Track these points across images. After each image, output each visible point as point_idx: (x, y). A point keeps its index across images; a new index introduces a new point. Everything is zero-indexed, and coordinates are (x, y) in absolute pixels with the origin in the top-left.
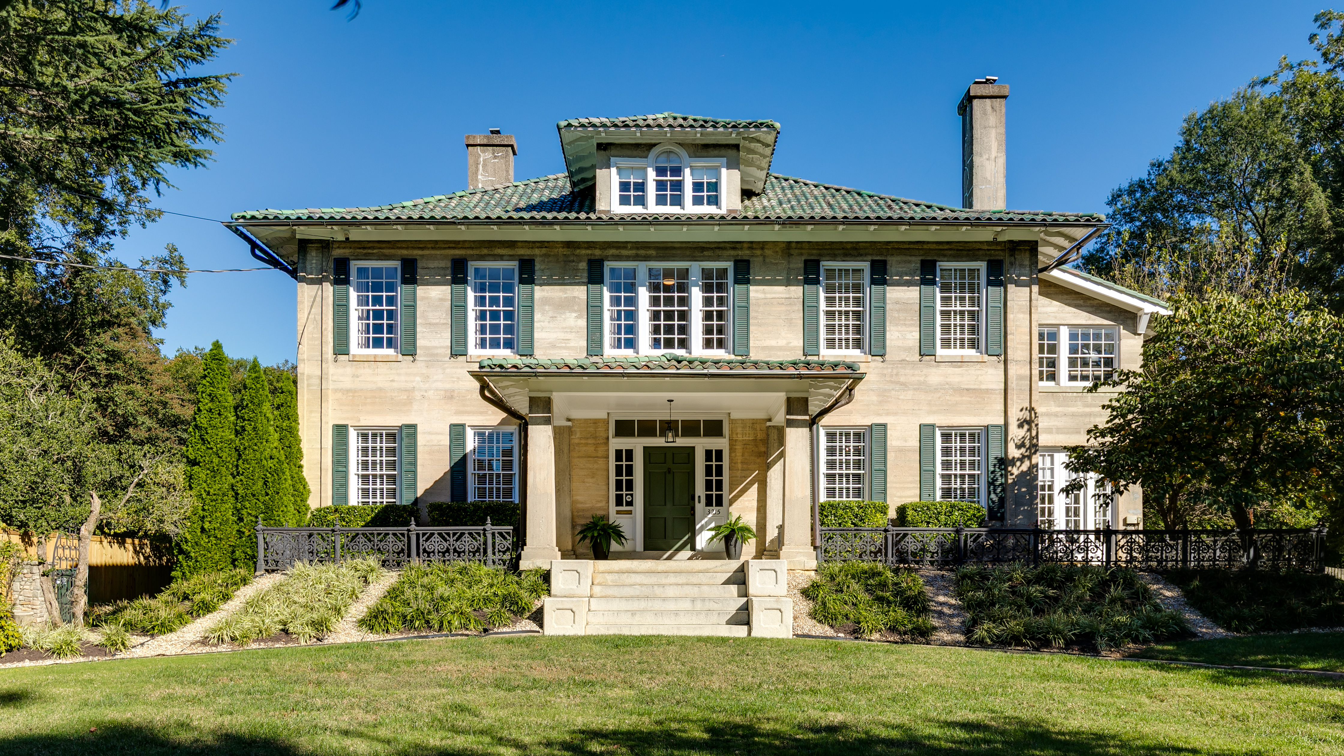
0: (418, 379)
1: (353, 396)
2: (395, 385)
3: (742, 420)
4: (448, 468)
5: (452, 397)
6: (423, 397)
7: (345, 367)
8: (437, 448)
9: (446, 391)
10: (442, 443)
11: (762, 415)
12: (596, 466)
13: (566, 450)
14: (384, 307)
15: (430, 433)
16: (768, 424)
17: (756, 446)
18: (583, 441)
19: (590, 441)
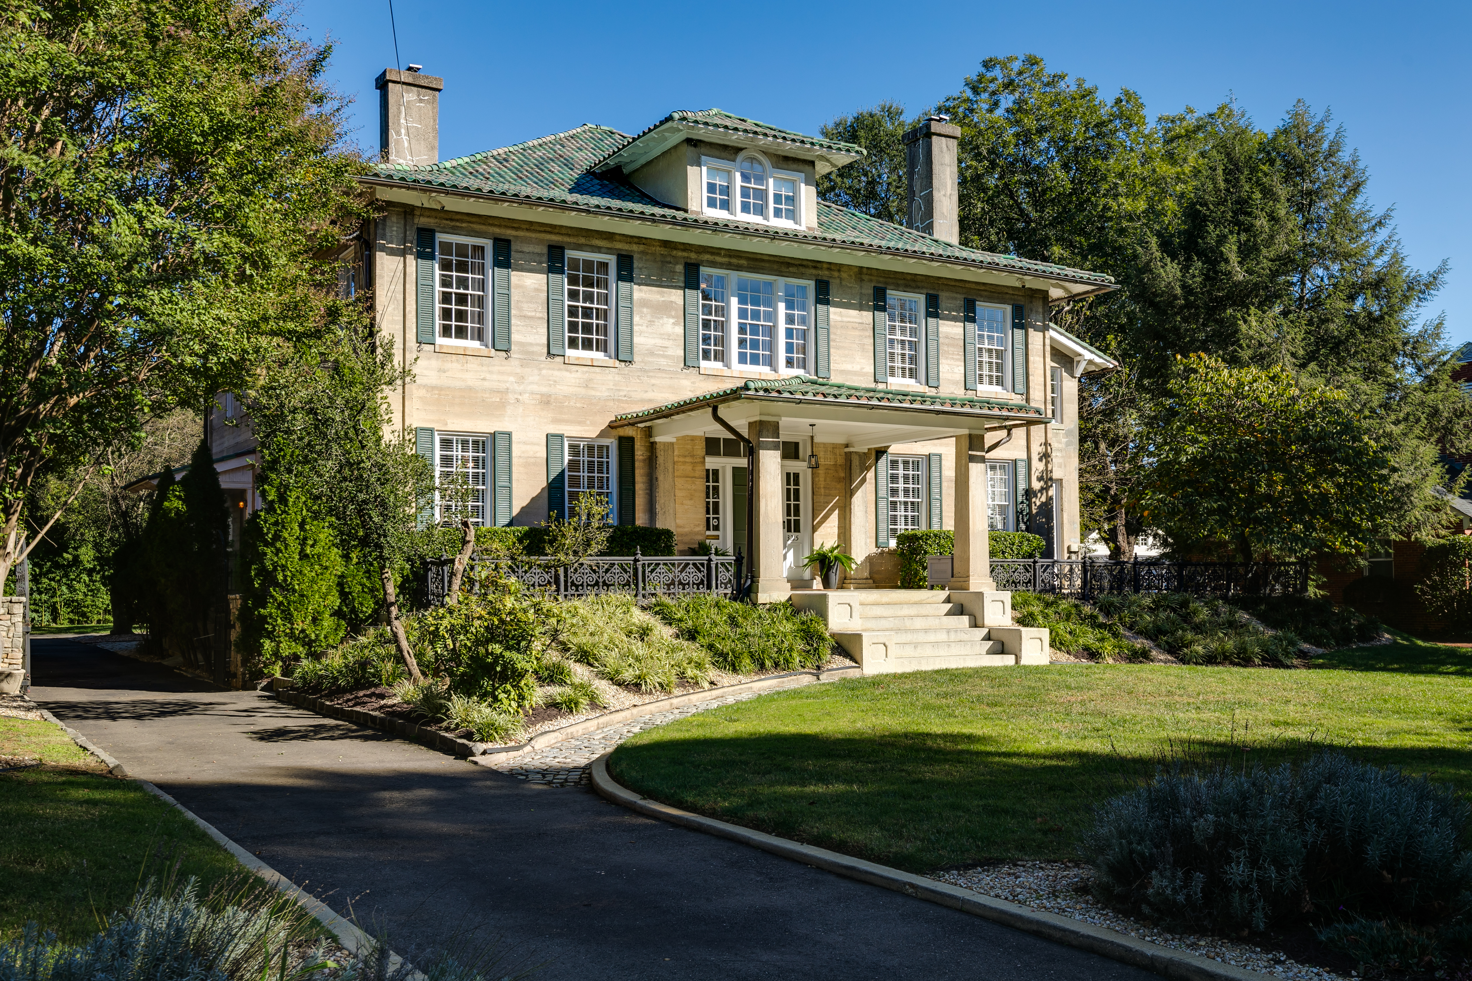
0: (512, 379)
1: (439, 395)
2: (486, 384)
3: (824, 444)
4: (545, 484)
5: (548, 403)
6: (518, 400)
7: (429, 359)
8: (532, 460)
9: (542, 395)
10: (538, 455)
11: (842, 440)
12: (694, 487)
13: (671, 470)
14: (470, 292)
15: (525, 443)
16: (847, 450)
17: (836, 471)
18: (681, 459)
19: (688, 459)
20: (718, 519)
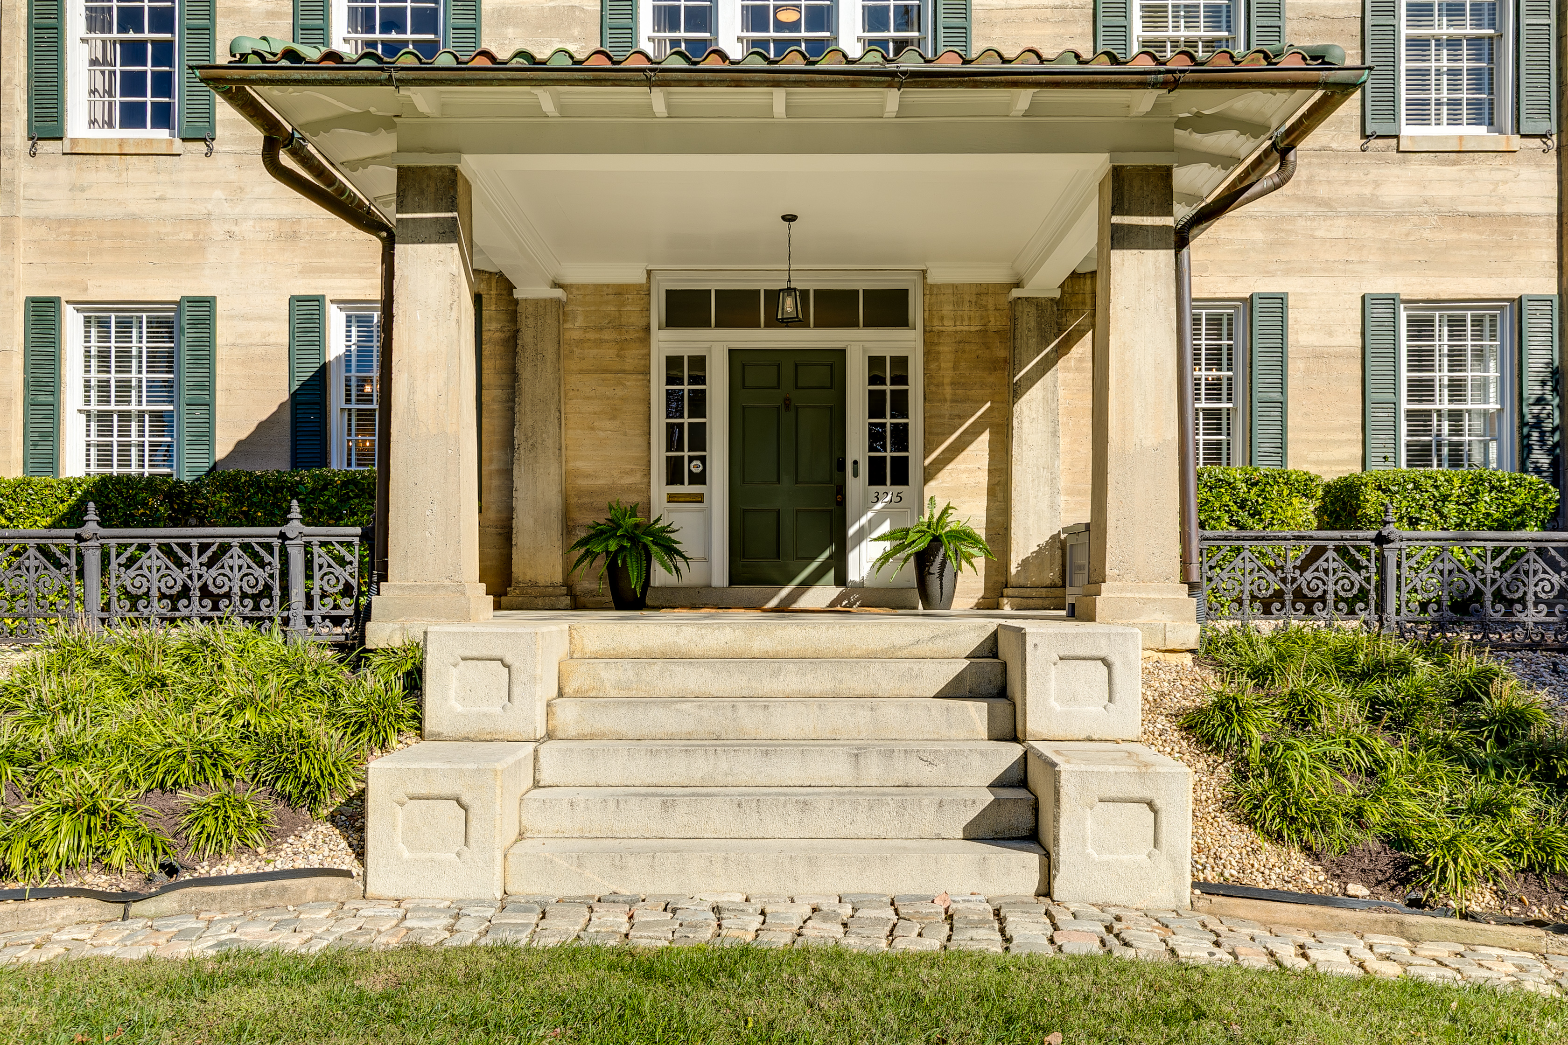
0: (218, 194)
1: (73, 234)
2: (167, 208)
3: (955, 286)
4: (285, 397)
5: (294, 236)
6: (231, 235)
7: (53, 167)
8: (260, 350)
9: (281, 221)
10: (272, 340)
11: (997, 275)
12: (620, 392)
13: (550, 355)
14: (146, 35)
15: (244, 317)
16: (1016, 293)
17: (987, 346)
18: (591, 335)
19: (607, 335)
20: (703, 459)
